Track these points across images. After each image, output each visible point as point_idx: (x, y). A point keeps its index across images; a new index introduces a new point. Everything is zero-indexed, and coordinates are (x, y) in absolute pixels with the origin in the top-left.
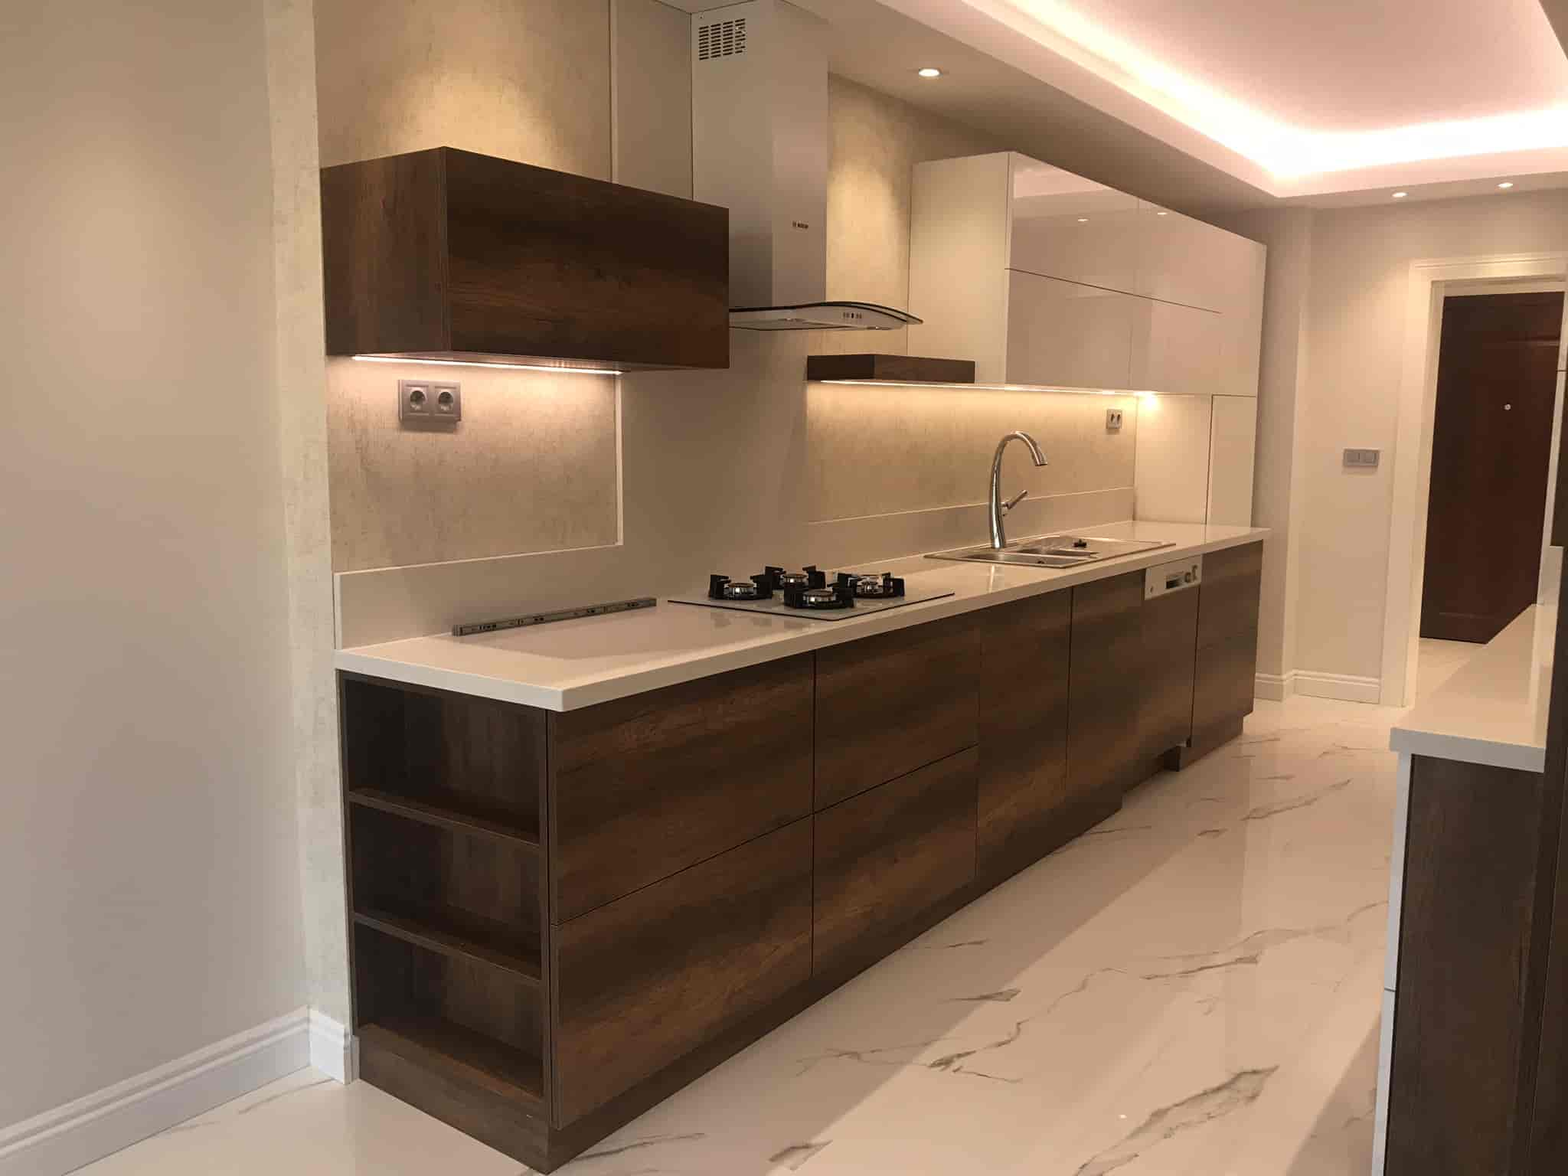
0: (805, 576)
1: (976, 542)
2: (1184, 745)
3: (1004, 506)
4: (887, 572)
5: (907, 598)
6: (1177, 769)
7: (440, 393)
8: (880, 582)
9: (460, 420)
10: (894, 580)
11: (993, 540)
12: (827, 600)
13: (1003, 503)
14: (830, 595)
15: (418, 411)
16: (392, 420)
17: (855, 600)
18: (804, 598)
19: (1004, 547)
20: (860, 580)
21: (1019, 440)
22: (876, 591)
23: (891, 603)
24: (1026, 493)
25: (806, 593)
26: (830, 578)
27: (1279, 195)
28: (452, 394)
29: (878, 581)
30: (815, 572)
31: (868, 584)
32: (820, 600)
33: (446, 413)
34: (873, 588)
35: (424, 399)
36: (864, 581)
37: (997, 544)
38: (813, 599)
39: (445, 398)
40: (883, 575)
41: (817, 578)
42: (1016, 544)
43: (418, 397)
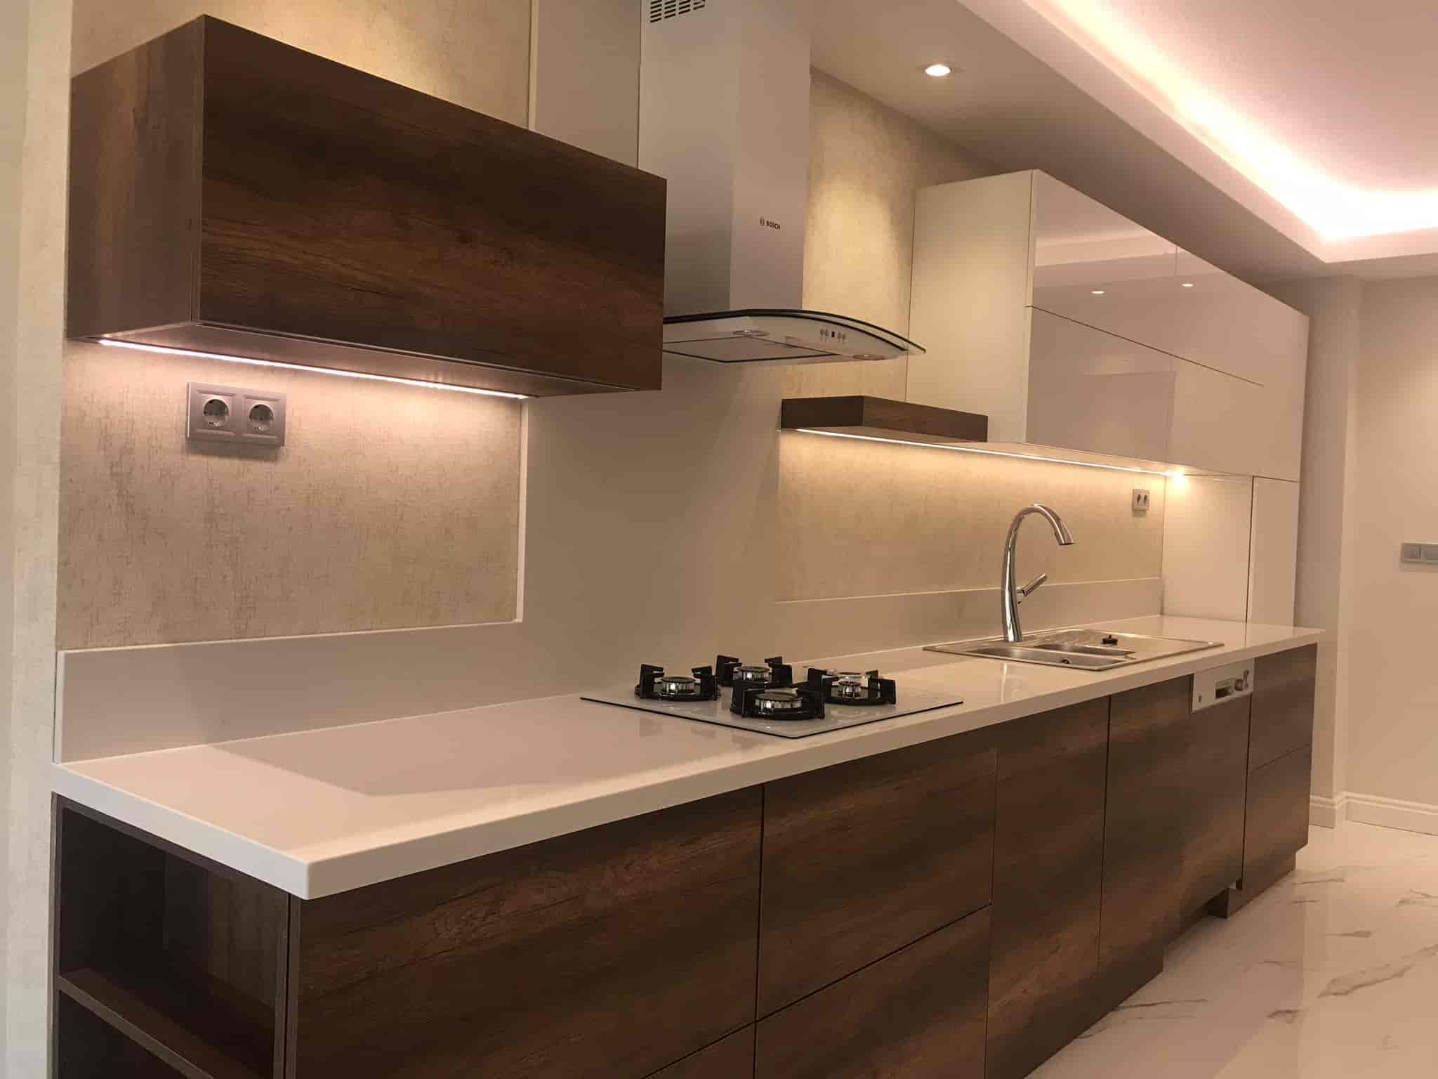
0: (766, 670)
1: (988, 635)
2: (1234, 887)
3: (1019, 592)
4: (875, 669)
5: (899, 707)
6: (1224, 916)
7: (254, 405)
8: (864, 682)
9: (283, 445)
10: (883, 681)
11: (1006, 633)
12: (788, 706)
13: (1018, 588)
14: (792, 701)
15: (218, 428)
16: (175, 438)
17: (827, 707)
18: (757, 703)
19: (1018, 641)
20: (837, 679)
21: (1039, 515)
22: (857, 695)
23: (878, 712)
24: (1045, 577)
25: (761, 696)
26: (799, 676)
27: (1326, 257)
28: (271, 408)
29: (862, 682)
30: (781, 665)
31: (846, 684)
32: (779, 706)
33: (261, 433)
34: (853, 690)
35: (227, 413)
36: (841, 680)
37: (1011, 638)
38: (769, 705)
39: (261, 413)
40: (867, 673)
41: (781, 673)
42: (1032, 638)
43: (216, 408)
